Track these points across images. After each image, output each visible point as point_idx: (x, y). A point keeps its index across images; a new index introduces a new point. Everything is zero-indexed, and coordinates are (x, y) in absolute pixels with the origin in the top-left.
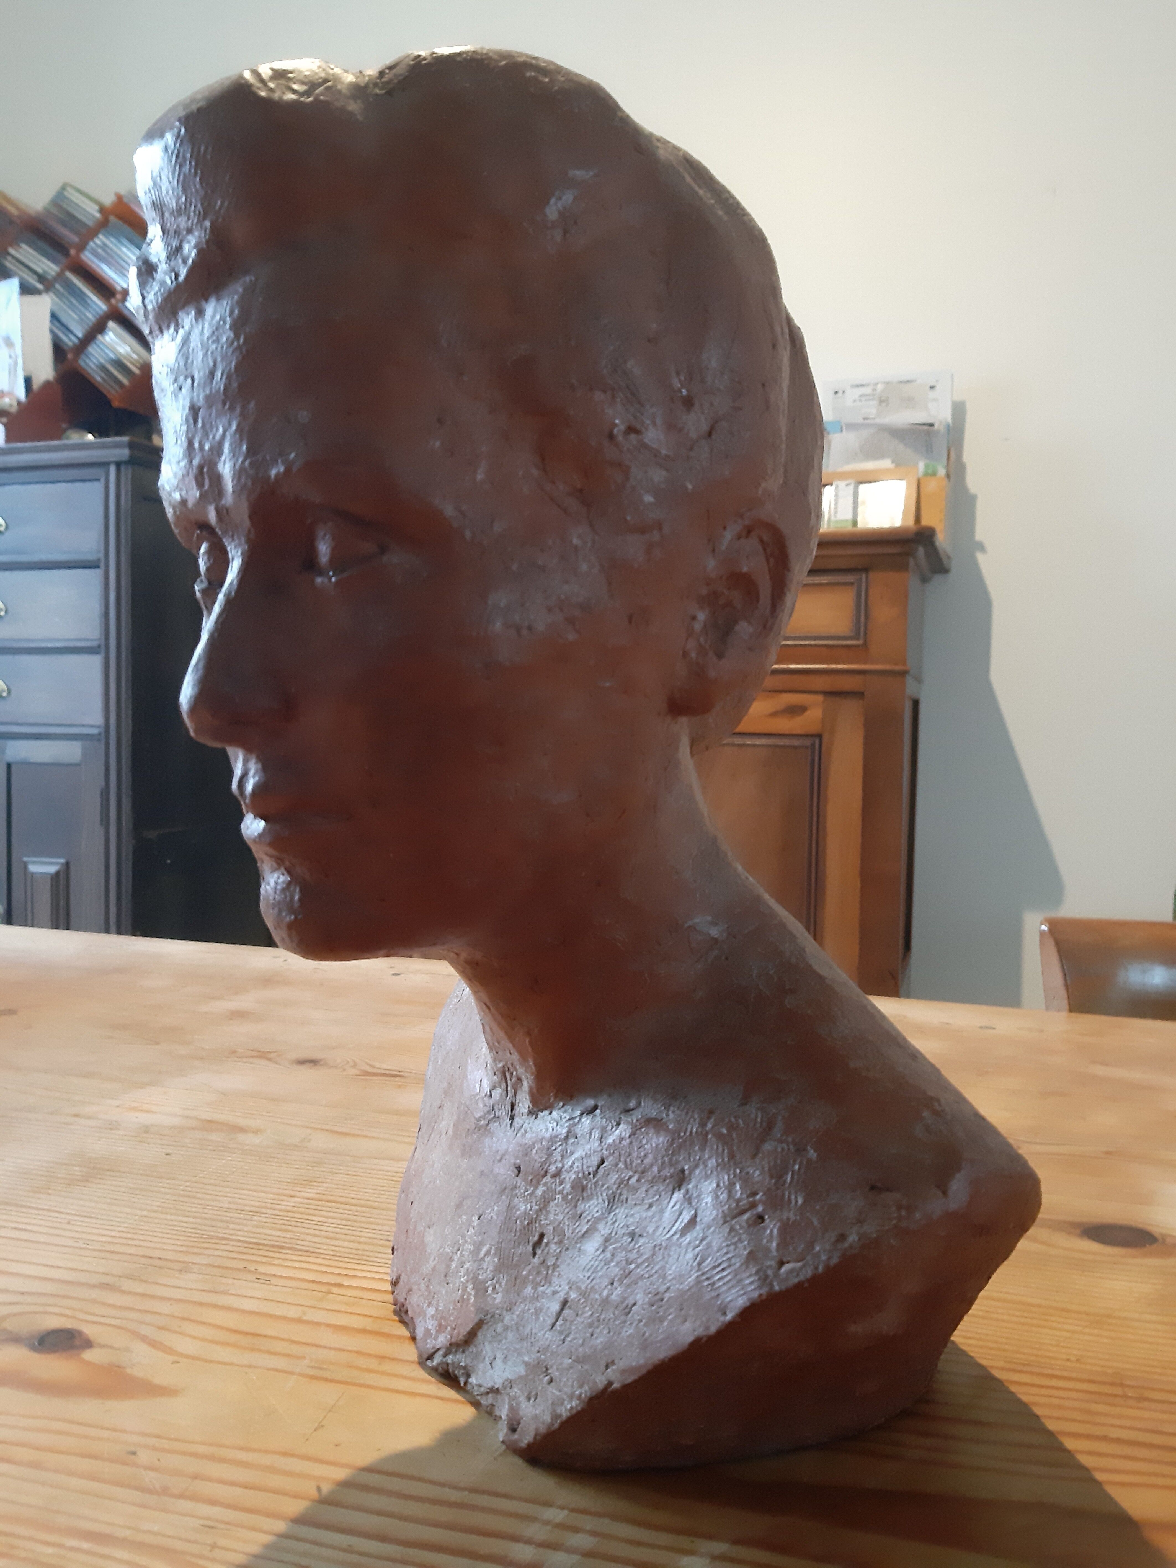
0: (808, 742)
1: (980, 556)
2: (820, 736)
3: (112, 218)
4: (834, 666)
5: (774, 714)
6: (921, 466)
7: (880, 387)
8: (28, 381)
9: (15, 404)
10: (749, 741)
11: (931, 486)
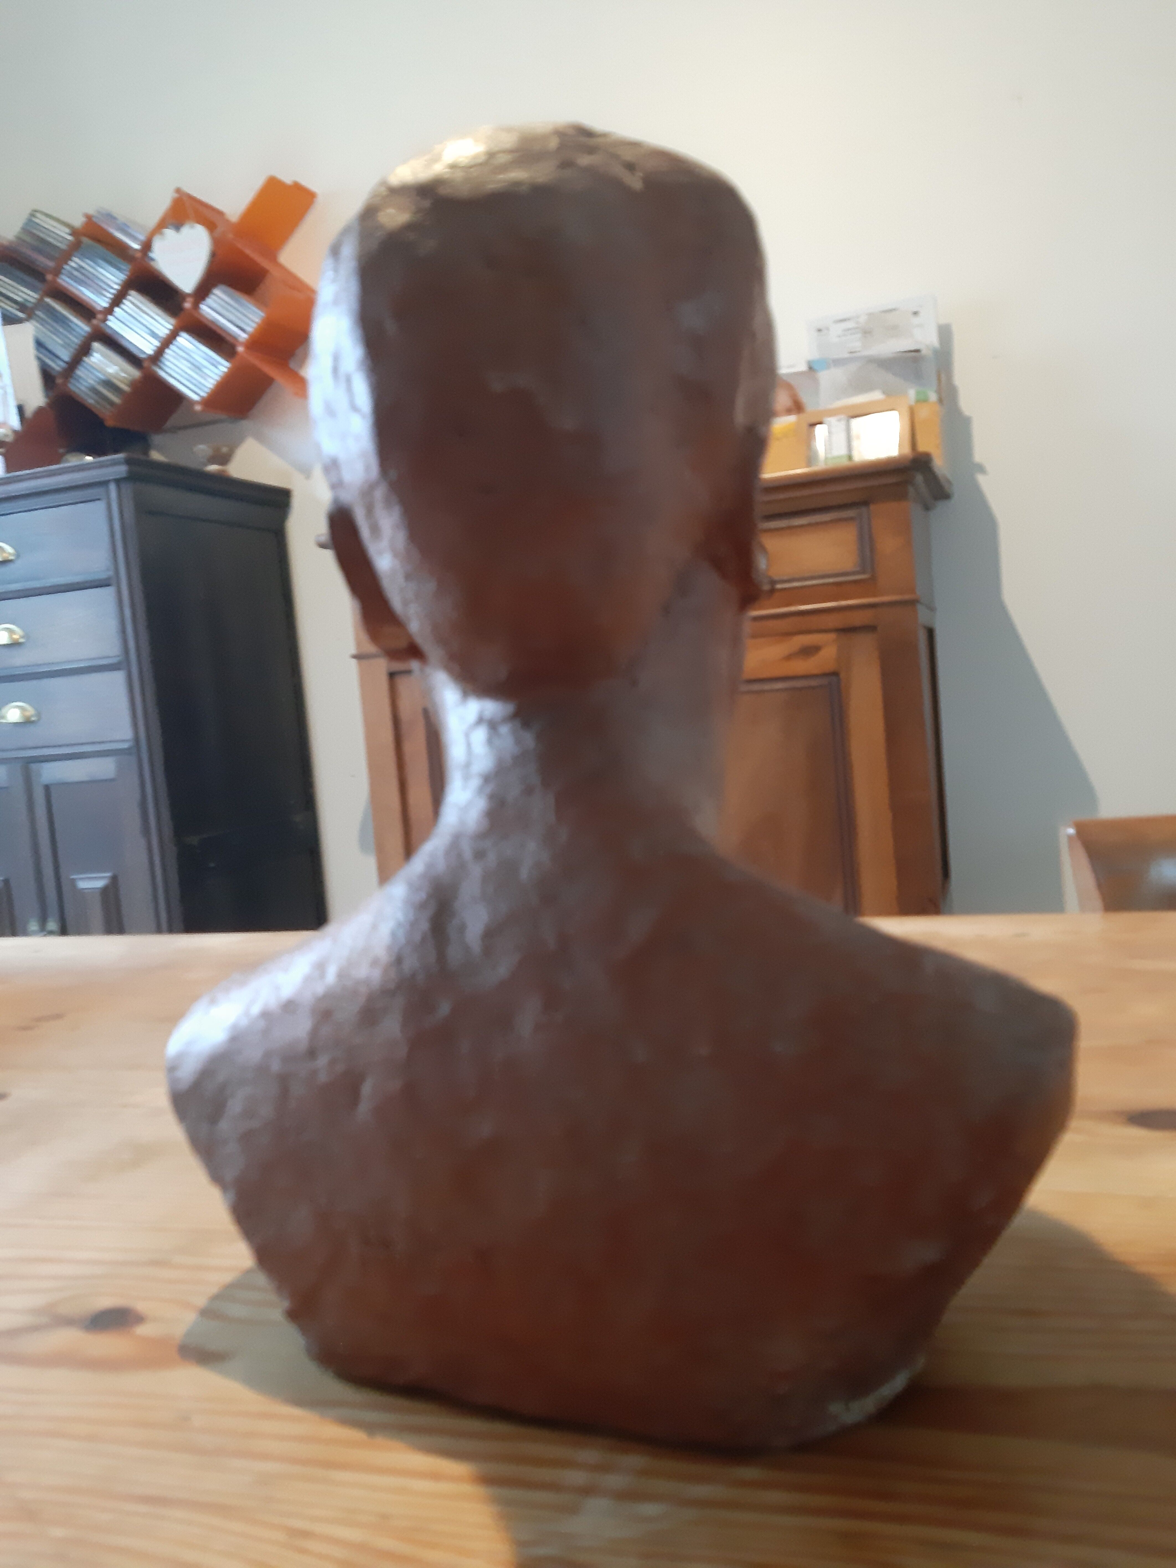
0: (824, 681)
1: (981, 479)
2: (835, 674)
3: (85, 240)
4: (844, 603)
5: (789, 657)
6: (912, 393)
7: (863, 319)
8: (21, 409)
9: (10, 433)
10: (767, 687)
11: (923, 413)
